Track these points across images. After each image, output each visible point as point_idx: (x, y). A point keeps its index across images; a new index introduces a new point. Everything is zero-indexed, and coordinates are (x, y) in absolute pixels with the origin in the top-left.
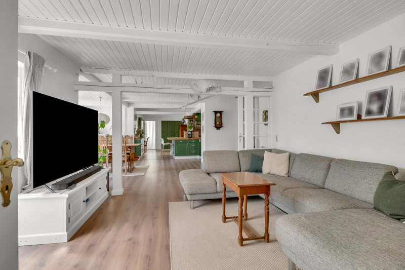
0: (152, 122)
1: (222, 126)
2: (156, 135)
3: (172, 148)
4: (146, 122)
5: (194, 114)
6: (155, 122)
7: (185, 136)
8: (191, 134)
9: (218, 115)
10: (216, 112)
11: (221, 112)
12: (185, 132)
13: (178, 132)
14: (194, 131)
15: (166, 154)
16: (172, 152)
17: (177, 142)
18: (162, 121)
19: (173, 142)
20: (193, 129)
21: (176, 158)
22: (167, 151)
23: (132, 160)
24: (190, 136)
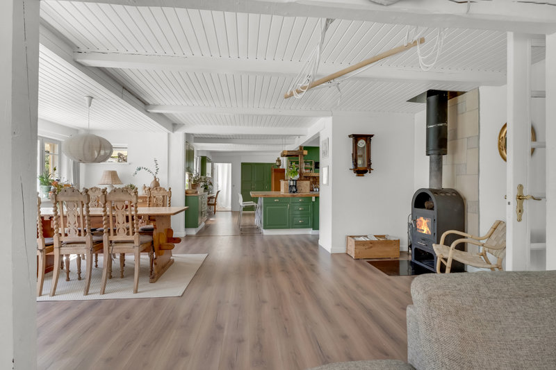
0: (226, 165)
1: (371, 169)
2: (233, 186)
3: (259, 211)
4: (216, 164)
5: (301, 147)
6: (230, 164)
7: (282, 190)
8: (295, 186)
9: (362, 143)
10: (356, 138)
11: (368, 138)
12: (282, 183)
13: (270, 182)
14: (300, 179)
15: (247, 221)
16: (257, 220)
17: (268, 201)
18: (243, 164)
19: (261, 201)
20: (298, 176)
21: (266, 232)
22: (250, 215)
23: (160, 248)
24: (294, 188)
